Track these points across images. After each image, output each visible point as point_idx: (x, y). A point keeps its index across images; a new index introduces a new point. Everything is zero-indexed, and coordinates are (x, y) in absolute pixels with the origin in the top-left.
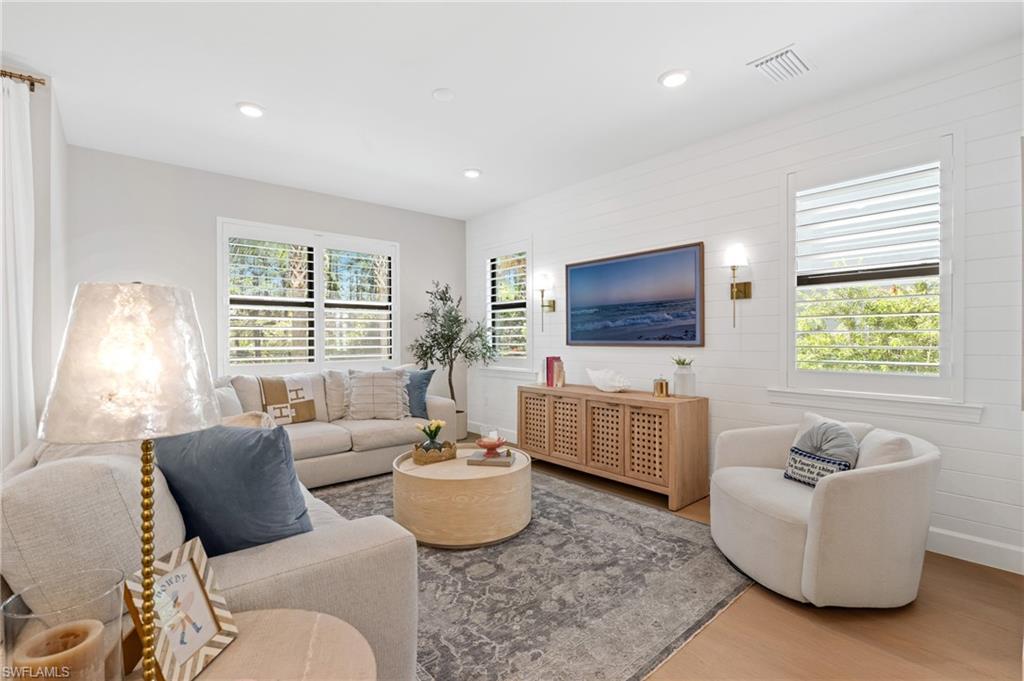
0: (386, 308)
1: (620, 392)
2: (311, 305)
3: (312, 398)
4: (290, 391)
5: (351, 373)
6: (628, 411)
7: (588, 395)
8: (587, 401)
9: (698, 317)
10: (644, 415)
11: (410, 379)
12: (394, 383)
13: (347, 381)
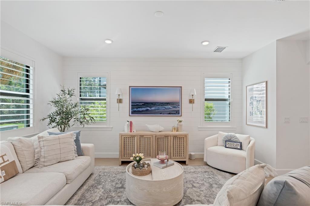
1: (160, 132)
3: (14, 159)
6: (172, 138)
7: (155, 134)
8: (155, 136)
9: (180, 108)
10: (178, 138)
13: (36, 144)
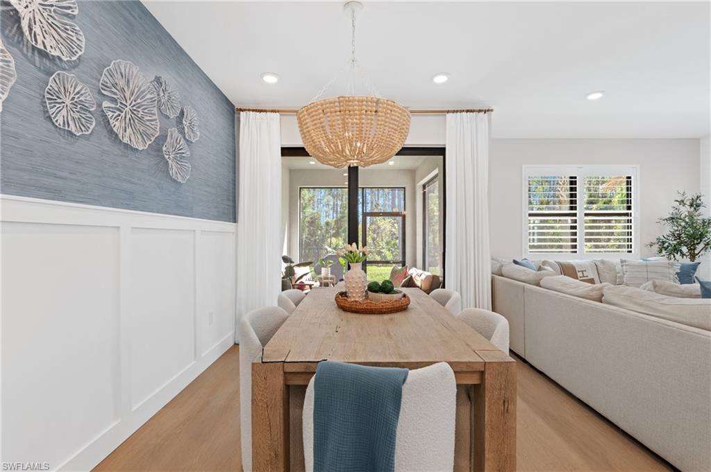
0: (627, 215)
2: (575, 215)
3: (592, 277)
4: (579, 271)
5: (622, 262)
11: (681, 269)
12: (667, 270)
13: (619, 267)
